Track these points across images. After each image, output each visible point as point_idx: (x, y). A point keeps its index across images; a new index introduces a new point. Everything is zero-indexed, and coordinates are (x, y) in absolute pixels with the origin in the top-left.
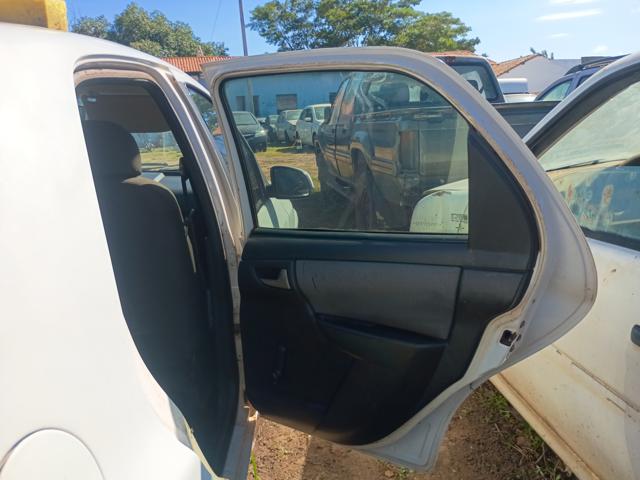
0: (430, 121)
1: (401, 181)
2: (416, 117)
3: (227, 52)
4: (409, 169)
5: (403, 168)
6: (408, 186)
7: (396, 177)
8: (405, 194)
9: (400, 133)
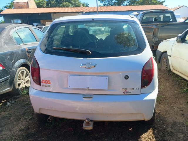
0: (162, 26)
1: (153, 40)
2: (158, 25)
3: (88, 5)
4: (156, 37)
5: (154, 37)
6: (155, 41)
7: (152, 39)
8: (154, 43)
9: (154, 29)
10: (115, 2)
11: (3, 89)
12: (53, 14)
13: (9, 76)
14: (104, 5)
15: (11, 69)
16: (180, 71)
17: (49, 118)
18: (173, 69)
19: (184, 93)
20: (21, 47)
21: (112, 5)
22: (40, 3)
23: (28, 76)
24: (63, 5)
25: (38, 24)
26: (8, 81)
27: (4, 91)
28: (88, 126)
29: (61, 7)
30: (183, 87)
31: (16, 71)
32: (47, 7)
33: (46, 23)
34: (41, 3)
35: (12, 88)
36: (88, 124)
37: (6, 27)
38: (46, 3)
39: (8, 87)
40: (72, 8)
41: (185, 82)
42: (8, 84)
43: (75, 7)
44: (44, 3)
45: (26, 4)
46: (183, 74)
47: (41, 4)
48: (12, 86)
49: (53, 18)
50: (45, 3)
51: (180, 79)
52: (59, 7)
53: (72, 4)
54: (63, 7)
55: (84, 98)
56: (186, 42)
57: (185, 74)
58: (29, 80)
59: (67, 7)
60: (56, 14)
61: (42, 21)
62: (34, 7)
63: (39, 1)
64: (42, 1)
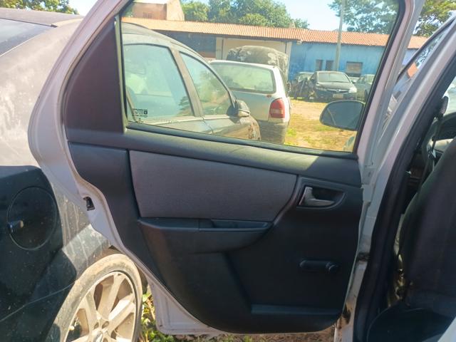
10: (381, 26)
12: (221, 39)
14: (350, 30)
21: (370, 32)
22: (194, 9)
24: (247, 20)
29: (243, 24)
32: (207, 21)
34: (196, 9)
38: (207, 12)
44: (203, 12)
45: (161, 9)
47: (195, 14)
49: (221, 48)
50: (205, 10)
52: (238, 23)
53: (269, 19)
54: (247, 25)
59: (256, 25)
60: (229, 39)
62: (178, 19)
63: (191, 7)
64: (198, 7)
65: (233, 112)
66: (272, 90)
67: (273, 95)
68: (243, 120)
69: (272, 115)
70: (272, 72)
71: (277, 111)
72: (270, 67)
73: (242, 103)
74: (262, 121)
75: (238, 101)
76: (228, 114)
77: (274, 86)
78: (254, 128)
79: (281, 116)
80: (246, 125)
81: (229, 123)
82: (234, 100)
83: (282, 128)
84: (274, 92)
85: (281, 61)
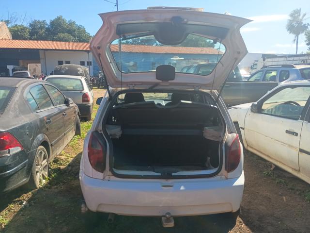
11: (20, 181)
13: (27, 160)
15: (30, 150)
16: (257, 149)
17: (109, 218)
18: (248, 145)
19: (264, 177)
20: (39, 116)
22: (18, 30)
23: (46, 160)
24: (59, 38)
25: (15, 66)
26: (26, 167)
27: (19, 183)
28: (168, 222)
30: (261, 170)
31: (35, 152)
32: (30, 39)
33: (29, 65)
34: (20, 31)
35: (29, 178)
36: (168, 220)
37: (17, 86)
38: (29, 32)
39: (24, 178)
40: (75, 44)
41: (263, 162)
42: (25, 172)
43: (80, 42)
46: (261, 153)
47: (19, 33)
48: (29, 175)
49: (44, 58)
50: (27, 31)
51: (256, 159)
52: (53, 40)
53: (74, 36)
54: (59, 41)
55: (163, 186)
56: (263, 112)
57: (264, 152)
58: (46, 165)
59: (66, 41)
60: (49, 51)
61: (21, 62)
62: (7, 38)
63: (16, 29)
64: (22, 29)
65: (67, 102)
66: (82, 89)
67: (83, 92)
68: (71, 105)
69: (83, 101)
70: (81, 80)
71: (86, 99)
72: (79, 77)
73: (70, 99)
74: (79, 104)
75: (68, 98)
76: (65, 104)
77: (83, 87)
78: (76, 108)
79: (88, 101)
80: (73, 107)
81: (66, 107)
82: (66, 98)
83: (89, 106)
84: (83, 90)
85: (85, 72)
